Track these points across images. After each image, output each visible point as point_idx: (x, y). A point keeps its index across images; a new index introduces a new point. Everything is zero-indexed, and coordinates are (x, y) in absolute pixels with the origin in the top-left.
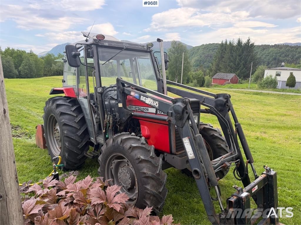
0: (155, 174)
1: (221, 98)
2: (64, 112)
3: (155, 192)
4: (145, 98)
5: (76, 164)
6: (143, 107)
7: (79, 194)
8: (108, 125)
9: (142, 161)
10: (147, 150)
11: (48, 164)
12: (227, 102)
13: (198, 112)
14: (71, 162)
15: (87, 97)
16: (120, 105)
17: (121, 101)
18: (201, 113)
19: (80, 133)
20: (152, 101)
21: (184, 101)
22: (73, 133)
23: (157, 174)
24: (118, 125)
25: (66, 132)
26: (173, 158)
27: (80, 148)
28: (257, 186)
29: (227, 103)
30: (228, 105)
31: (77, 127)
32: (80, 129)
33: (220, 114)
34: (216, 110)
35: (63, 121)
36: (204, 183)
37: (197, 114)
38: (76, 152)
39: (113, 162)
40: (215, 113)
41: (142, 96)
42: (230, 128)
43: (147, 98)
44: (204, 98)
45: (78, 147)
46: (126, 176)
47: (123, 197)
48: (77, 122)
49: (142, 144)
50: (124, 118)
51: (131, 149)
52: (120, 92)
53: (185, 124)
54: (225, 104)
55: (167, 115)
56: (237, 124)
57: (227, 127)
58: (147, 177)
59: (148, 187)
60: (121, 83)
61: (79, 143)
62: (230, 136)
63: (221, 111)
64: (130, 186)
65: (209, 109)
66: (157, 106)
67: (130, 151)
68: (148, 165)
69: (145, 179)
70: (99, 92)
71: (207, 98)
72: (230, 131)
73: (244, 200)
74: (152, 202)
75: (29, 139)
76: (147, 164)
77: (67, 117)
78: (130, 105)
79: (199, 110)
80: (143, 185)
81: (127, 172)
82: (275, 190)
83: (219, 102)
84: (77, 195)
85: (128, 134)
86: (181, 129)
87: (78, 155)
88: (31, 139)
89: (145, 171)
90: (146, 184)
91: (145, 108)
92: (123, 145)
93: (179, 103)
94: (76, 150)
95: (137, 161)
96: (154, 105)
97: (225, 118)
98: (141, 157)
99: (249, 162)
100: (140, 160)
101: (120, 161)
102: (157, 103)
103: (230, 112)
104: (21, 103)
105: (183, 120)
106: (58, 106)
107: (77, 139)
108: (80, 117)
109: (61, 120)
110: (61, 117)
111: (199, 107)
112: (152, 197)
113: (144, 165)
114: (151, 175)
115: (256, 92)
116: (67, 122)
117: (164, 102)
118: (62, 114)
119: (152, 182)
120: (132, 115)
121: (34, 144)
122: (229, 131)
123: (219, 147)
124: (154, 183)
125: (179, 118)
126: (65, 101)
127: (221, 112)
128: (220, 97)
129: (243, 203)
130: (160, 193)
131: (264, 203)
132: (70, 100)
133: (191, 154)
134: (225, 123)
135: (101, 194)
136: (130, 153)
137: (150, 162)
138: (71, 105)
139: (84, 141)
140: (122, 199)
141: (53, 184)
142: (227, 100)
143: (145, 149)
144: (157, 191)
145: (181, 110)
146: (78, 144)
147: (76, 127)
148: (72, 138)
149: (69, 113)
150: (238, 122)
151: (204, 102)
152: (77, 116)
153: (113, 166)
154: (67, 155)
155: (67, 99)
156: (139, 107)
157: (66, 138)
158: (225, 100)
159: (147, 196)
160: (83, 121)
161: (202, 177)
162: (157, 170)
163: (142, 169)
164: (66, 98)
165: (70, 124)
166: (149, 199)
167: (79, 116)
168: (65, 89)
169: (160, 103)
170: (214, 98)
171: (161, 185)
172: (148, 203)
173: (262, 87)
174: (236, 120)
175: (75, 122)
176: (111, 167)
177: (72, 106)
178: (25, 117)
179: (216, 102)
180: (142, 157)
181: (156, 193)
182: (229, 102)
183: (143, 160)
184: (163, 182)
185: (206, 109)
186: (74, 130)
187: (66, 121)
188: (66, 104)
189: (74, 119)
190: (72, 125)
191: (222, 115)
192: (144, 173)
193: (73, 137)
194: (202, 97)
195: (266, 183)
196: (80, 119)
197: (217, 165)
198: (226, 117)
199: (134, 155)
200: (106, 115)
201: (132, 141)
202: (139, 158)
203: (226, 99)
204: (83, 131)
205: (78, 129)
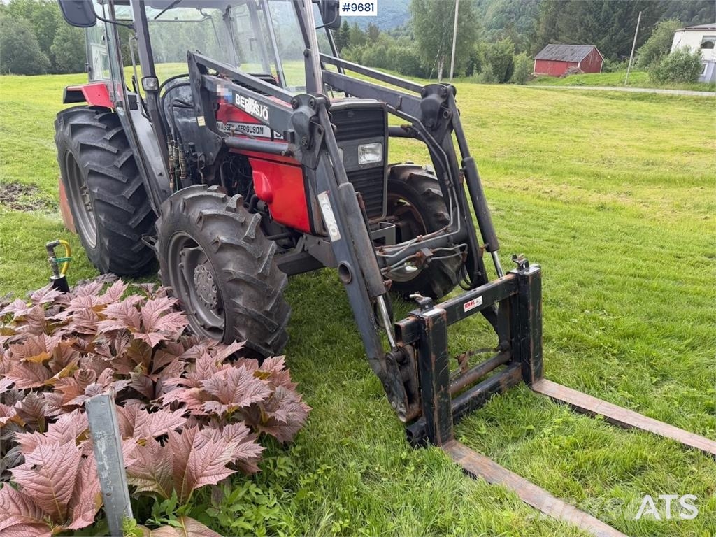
0: (256, 274)
1: (433, 97)
2: (88, 143)
3: (256, 311)
4: (243, 98)
5: (133, 263)
6: (253, 125)
7: (87, 315)
8: (176, 170)
9: (224, 247)
10: (238, 222)
11: (80, 265)
12: (446, 104)
13: (384, 136)
14: (120, 258)
15: (121, 102)
16: (201, 121)
17: (202, 112)
18: (390, 138)
19: (129, 192)
20: (256, 105)
21: (313, 100)
22: (113, 192)
23: (259, 274)
24: (202, 170)
25: (96, 191)
26: (319, 243)
27: (134, 227)
28: (481, 297)
29: (447, 107)
30: (446, 114)
31: (120, 179)
32: (128, 183)
33: (432, 138)
34: (423, 127)
35: (88, 163)
36: (359, 291)
37: (381, 138)
39: (181, 253)
40: (422, 135)
41: (237, 95)
42: (450, 171)
43: (246, 100)
44: (400, 97)
45: (130, 224)
46: (207, 282)
47: (174, 321)
48: (119, 166)
49: (229, 209)
50: (211, 153)
51: (203, 220)
52: (197, 89)
53: (319, 159)
54: (441, 110)
55: (285, 140)
56: (466, 159)
57: (444, 168)
58: (236, 281)
59: (239, 301)
60: (197, 64)
61: (129, 216)
62: (449, 190)
63: (434, 129)
64: (216, 303)
65: (408, 126)
66: (266, 118)
67: (200, 225)
68: (238, 256)
69: (233, 286)
70: (148, 89)
71: (407, 98)
72: (449, 180)
73: (428, 324)
74: (251, 333)
75: (52, 214)
76: (235, 253)
77: (96, 154)
78: (229, 122)
79: (384, 129)
80: (230, 297)
81: (208, 273)
82: (534, 311)
83: (428, 108)
84: (82, 316)
85: (205, 189)
86: (313, 171)
87: (133, 243)
88: (56, 214)
89: (231, 268)
90: (234, 297)
91: (256, 126)
92: (187, 214)
93: (305, 109)
94: (125, 233)
95: (215, 248)
96: (261, 116)
97: (441, 149)
98: (221, 238)
99: (488, 250)
100: (220, 244)
101: (195, 250)
102: (266, 109)
103: (453, 135)
104: (48, 133)
105: (314, 149)
106: (76, 129)
107: (124, 206)
108: (126, 156)
109: (84, 162)
110: (84, 156)
111: (384, 121)
112: (249, 323)
113: (228, 255)
114: (242, 277)
116: (96, 167)
117: (279, 107)
118: (85, 148)
119: (247, 291)
120: (225, 148)
121: (59, 225)
122: (446, 178)
123: (441, 219)
124: (252, 292)
125: (306, 145)
126: (92, 117)
127: (434, 133)
128: (432, 93)
129: (426, 329)
130: (268, 314)
131: (511, 338)
132: (103, 115)
133: (334, 231)
134: (441, 162)
135: (129, 313)
136: (201, 231)
137: (243, 249)
138: (105, 127)
139: (141, 210)
140: (171, 325)
141: (48, 299)
142: (445, 100)
143: (234, 220)
144: (261, 308)
145: (305, 124)
146: (130, 219)
147: (117, 178)
148: (112, 203)
149: (99, 145)
150: (468, 155)
151: (400, 108)
152: (118, 154)
153: (183, 262)
154: (107, 243)
155: (97, 113)
156: (246, 125)
157: (99, 205)
158: (440, 101)
159: (239, 319)
160: (133, 167)
161: (355, 280)
162: (260, 267)
163: (225, 265)
164: (94, 111)
165: (103, 172)
166: (245, 326)
167: (124, 154)
168: (86, 88)
169: (273, 110)
170: (419, 95)
171: (270, 298)
172: (243, 334)
173: (659, 79)
174: (465, 152)
175: (115, 166)
176: (180, 264)
177: (108, 130)
178: (53, 166)
179: (423, 105)
180: (223, 239)
181: (256, 313)
182: (450, 106)
183: (226, 244)
184: (276, 292)
185: (402, 127)
186: (115, 186)
187: (95, 164)
188: (93, 123)
189: (114, 160)
190: (107, 174)
191: (434, 140)
192: (229, 273)
193: (114, 201)
194: (396, 95)
195: (513, 293)
196: (125, 159)
197: (397, 254)
198: (444, 143)
199: (209, 234)
200: (170, 147)
201: (208, 204)
202: (217, 242)
203: (443, 97)
204: (136, 187)
205: (123, 183)
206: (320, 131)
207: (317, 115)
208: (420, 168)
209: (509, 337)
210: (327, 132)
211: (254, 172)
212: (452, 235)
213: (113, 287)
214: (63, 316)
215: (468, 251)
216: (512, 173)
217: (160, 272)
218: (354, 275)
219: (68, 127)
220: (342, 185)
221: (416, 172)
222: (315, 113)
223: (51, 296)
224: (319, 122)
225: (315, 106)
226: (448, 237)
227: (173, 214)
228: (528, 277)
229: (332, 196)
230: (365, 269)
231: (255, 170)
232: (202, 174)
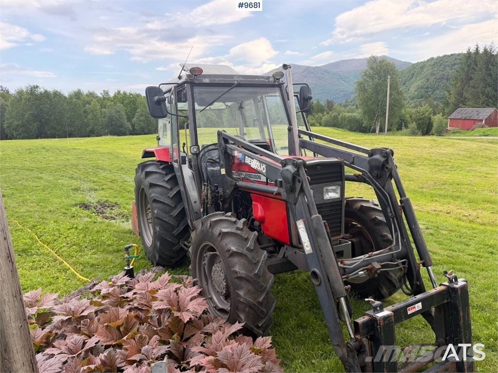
0: (253, 274)
1: (377, 156)
2: (154, 183)
3: (252, 301)
4: (250, 159)
5: (173, 258)
6: (255, 174)
7: (145, 296)
8: (206, 201)
9: (234, 254)
10: (244, 238)
11: (140, 257)
12: (387, 161)
13: (341, 180)
14: (165, 255)
15: (177, 160)
16: (223, 171)
17: (224, 166)
18: (346, 182)
19: (175, 213)
20: (258, 164)
21: (295, 162)
22: (166, 213)
23: (255, 274)
24: (221, 201)
25: (156, 212)
26: (296, 253)
27: (176, 235)
28: (421, 303)
29: (388, 163)
30: (387, 168)
31: (171, 204)
32: (175, 207)
33: (377, 183)
34: (371, 176)
35: (153, 195)
36: (326, 292)
37: (340, 182)
38: (170, 240)
39: (205, 255)
40: (369, 181)
41: (246, 157)
42: (391, 206)
44: (353, 156)
45: (174, 233)
46: (220, 276)
47: (199, 304)
48: (171, 197)
49: (238, 229)
50: (227, 191)
51: (221, 236)
52: (222, 152)
53: (298, 198)
54: (383, 165)
55: (276, 185)
56: (403, 199)
57: (387, 204)
58: (240, 278)
59: (241, 293)
60: (223, 138)
61: (174, 228)
62: (391, 219)
63: (378, 177)
64: (225, 292)
65: (359, 175)
66: (264, 171)
67: (219, 239)
68: (242, 261)
69: (237, 281)
70: (193, 152)
71: (358, 157)
72: (391, 212)
73: (380, 323)
74: (248, 317)
75: (126, 223)
76: (240, 259)
77: (158, 189)
78: (239, 171)
79: (341, 176)
80: (235, 290)
81: (221, 270)
82: (464, 317)
83: (374, 163)
84: (142, 296)
85: (223, 214)
86: (294, 206)
87: (174, 245)
88: (128, 223)
89: (237, 269)
90: (238, 289)
91: (257, 174)
92: (212, 230)
93: (290, 167)
94: (170, 238)
95: (227, 255)
96: (261, 170)
97: (384, 191)
98: (232, 248)
99: (424, 265)
100: (231, 252)
101: (214, 254)
102: (264, 166)
103: (393, 181)
104: (127, 171)
105: (295, 191)
106: (148, 174)
107: (171, 221)
108: (176, 190)
109: (151, 194)
110: (151, 190)
111: (341, 171)
112: (247, 309)
113: (236, 260)
114: (244, 275)
116: (157, 197)
117: (273, 165)
118: (152, 185)
119: (246, 286)
120: (237, 188)
121: (129, 230)
122: (389, 211)
123: (385, 238)
124: (250, 287)
125: (289, 190)
126: (158, 167)
127: (378, 180)
128: (376, 154)
129: (378, 327)
130: (260, 303)
131: (446, 337)
132: (164, 165)
133: (307, 246)
134: (384, 200)
135: (171, 297)
136: (220, 242)
137: (245, 256)
138: (165, 173)
139: (182, 224)
140: (197, 307)
141: (122, 282)
142: (385, 159)
143: (241, 236)
144: (255, 299)
145: (290, 177)
146: (174, 229)
147: (169, 204)
148: (165, 219)
149: (161, 184)
150: (405, 196)
151: (353, 163)
152: (171, 189)
153: (206, 262)
154: (158, 245)
155: (161, 165)
156: (250, 174)
157: (156, 220)
158: (383, 160)
159: (241, 306)
160: (179, 197)
161: (323, 284)
162: (256, 269)
163: (233, 266)
164: (160, 163)
165: (161, 200)
166: (244, 311)
167: (175, 189)
168: (156, 150)
169: (269, 167)
170: (367, 155)
171: (262, 292)
172: (242, 317)
174: (402, 194)
175: (169, 197)
176: (204, 263)
177: (166, 174)
178: (128, 192)
179: (369, 162)
180: (233, 248)
181: (252, 302)
182: (390, 163)
183: (235, 252)
184: (266, 288)
185: (355, 175)
186: (168, 209)
187: (157, 195)
188: (158, 171)
189: (168, 193)
190: (164, 201)
191: (379, 185)
192: (236, 272)
193: (166, 218)
194: (350, 154)
195: (446, 301)
196: (175, 192)
197: (354, 265)
198: (386, 187)
199: (225, 245)
200: (203, 187)
201: (225, 225)
202: (229, 250)
203: (384, 157)
204: (180, 210)
205: (172, 207)
206: (299, 181)
207: (298, 171)
208: (368, 201)
209: (444, 336)
210: (304, 182)
211: (253, 202)
212: (396, 253)
213: (162, 277)
214: (130, 295)
215: (408, 264)
216: (436, 200)
217: (190, 267)
218: (322, 280)
219: (144, 173)
220: (314, 216)
221: (365, 204)
222: (296, 170)
223: (124, 281)
224: (299, 175)
225: (296, 165)
226: (392, 254)
227: (203, 230)
228: (457, 289)
229: (307, 223)
230: (331, 276)
231: (254, 201)
232: (221, 204)
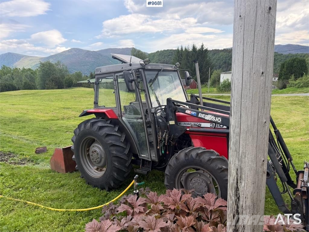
2: (110, 133)
6: (194, 123)
8: (163, 141)
9: (224, 170)
16: (172, 123)
17: (173, 119)
19: (126, 152)
20: (213, 117)
22: (121, 152)
24: (172, 141)
25: (114, 153)
31: (124, 146)
32: (126, 148)
35: (110, 142)
38: (124, 170)
39: (184, 174)
41: (200, 114)
43: (206, 115)
45: (126, 165)
46: (201, 185)
48: (123, 141)
49: (218, 155)
51: (211, 160)
52: (171, 111)
60: (173, 103)
61: (126, 162)
62: (271, 141)
67: (209, 163)
70: (153, 112)
72: (271, 137)
77: (113, 137)
87: (125, 173)
91: (197, 123)
95: (219, 171)
96: (216, 120)
98: (223, 167)
101: (192, 173)
102: (220, 118)
106: (101, 128)
107: (125, 158)
109: (107, 141)
113: (226, 173)
115: (218, 96)
116: (115, 143)
118: (108, 135)
136: (210, 165)
138: (113, 126)
148: (122, 157)
149: (114, 133)
150: (277, 129)
152: (121, 136)
153: (183, 178)
161: (272, 177)
163: (225, 177)
167: (123, 136)
168: (106, 111)
169: (224, 119)
173: (221, 90)
175: (121, 142)
176: (181, 179)
177: (115, 127)
186: (122, 150)
188: (108, 125)
189: (120, 139)
190: (119, 145)
193: (122, 156)
196: (124, 138)
199: (215, 166)
200: (160, 133)
204: (129, 149)
205: (124, 148)
227: (188, 160)
